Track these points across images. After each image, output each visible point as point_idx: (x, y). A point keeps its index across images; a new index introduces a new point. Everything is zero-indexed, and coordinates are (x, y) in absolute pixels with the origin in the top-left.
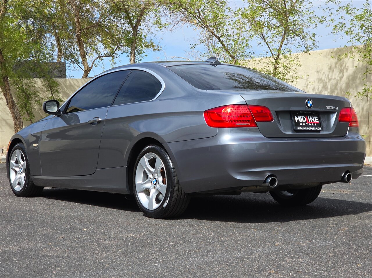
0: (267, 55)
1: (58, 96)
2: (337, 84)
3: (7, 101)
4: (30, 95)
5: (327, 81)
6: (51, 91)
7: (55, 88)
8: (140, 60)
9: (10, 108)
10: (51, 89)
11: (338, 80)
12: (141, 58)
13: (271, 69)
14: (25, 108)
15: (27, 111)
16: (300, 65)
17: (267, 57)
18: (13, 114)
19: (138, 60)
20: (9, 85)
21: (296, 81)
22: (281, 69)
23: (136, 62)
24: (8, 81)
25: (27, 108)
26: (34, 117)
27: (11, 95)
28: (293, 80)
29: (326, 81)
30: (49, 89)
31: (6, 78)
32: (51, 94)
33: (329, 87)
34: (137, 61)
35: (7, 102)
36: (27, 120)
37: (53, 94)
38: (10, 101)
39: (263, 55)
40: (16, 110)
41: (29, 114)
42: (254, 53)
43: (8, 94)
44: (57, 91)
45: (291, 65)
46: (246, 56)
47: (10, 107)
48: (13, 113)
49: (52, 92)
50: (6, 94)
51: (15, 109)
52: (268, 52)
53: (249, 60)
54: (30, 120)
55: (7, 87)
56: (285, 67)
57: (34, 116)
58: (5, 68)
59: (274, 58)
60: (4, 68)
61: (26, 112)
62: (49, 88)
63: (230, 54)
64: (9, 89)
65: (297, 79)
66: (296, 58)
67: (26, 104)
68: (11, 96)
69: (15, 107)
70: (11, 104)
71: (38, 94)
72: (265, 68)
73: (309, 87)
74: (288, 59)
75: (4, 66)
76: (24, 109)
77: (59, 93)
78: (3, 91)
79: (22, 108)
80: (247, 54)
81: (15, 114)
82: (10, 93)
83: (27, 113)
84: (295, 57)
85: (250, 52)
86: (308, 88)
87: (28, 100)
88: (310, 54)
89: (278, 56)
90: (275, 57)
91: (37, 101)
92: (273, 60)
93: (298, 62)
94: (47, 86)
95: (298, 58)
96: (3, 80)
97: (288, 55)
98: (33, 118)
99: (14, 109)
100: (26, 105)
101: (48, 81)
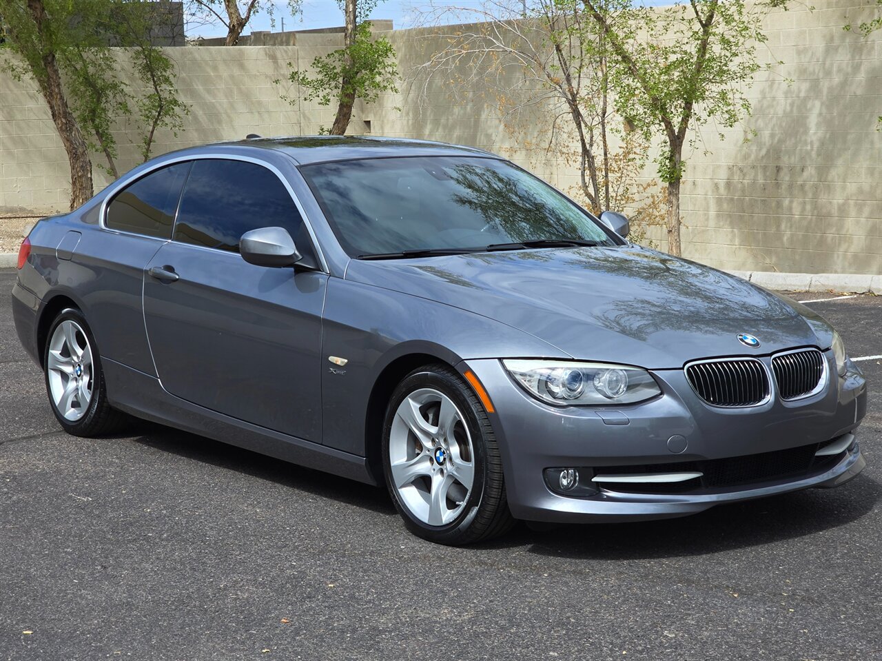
0: (683, 15)
1: (170, 93)
2: (844, 84)
3: (52, 112)
4: (103, 89)
5: (821, 75)
6: (153, 79)
7: (164, 73)
8: (368, 10)
9: (61, 130)
10: (153, 76)
11: (848, 74)
12: (371, 5)
13: (692, 48)
14: (93, 121)
15: (97, 128)
16: (762, 39)
17: (683, 20)
18: (68, 144)
19: (363, 11)
20: (57, 75)
21: (750, 75)
22: (716, 49)
23: (359, 15)
24: (54, 66)
25: (97, 121)
26: (114, 143)
27: (62, 98)
28: (746, 75)
29: (818, 74)
30: (149, 76)
31: (50, 59)
32: (153, 87)
33: (825, 91)
34: (362, 13)
35: (54, 115)
36: (97, 151)
37: (158, 87)
38: (60, 113)
39: (674, 14)
40: (75, 134)
41: (100, 135)
42: (651, 8)
43: (55, 96)
44: (167, 80)
45: (742, 40)
46: (633, 16)
47: (61, 128)
48: (68, 140)
49: (154, 82)
50: (51, 94)
51: (71, 132)
52: (685, 8)
53: (640, 25)
54: (105, 150)
55: (53, 78)
56: (725, 42)
57: (114, 140)
58: (48, 34)
59: (701, 22)
60: (47, 36)
61: (94, 132)
62: (148, 72)
63: (593, 12)
64: (59, 85)
65: (753, 70)
66: (752, 22)
67: (93, 111)
68: (63, 100)
69: (73, 125)
70: (64, 121)
71: (123, 86)
72: (678, 45)
73: (776, 86)
74: (734, 24)
75: (45, 30)
76: (90, 124)
77: (171, 85)
78: (44, 88)
79: (84, 120)
80: (634, 10)
81: (71, 143)
82: (60, 93)
83: (98, 133)
84: (751, 18)
85: (643, 6)
86: (774, 91)
87: (99, 101)
88: (787, 8)
89: (711, 17)
90: (703, 19)
91: (120, 103)
92: (697, 27)
93: (759, 31)
94: (144, 68)
95: (758, 21)
96: (43, 63)
97: (736, 17)
98: (112, 145)
99: (71, 130)
100: (93, 114)
101: (146, 56)
